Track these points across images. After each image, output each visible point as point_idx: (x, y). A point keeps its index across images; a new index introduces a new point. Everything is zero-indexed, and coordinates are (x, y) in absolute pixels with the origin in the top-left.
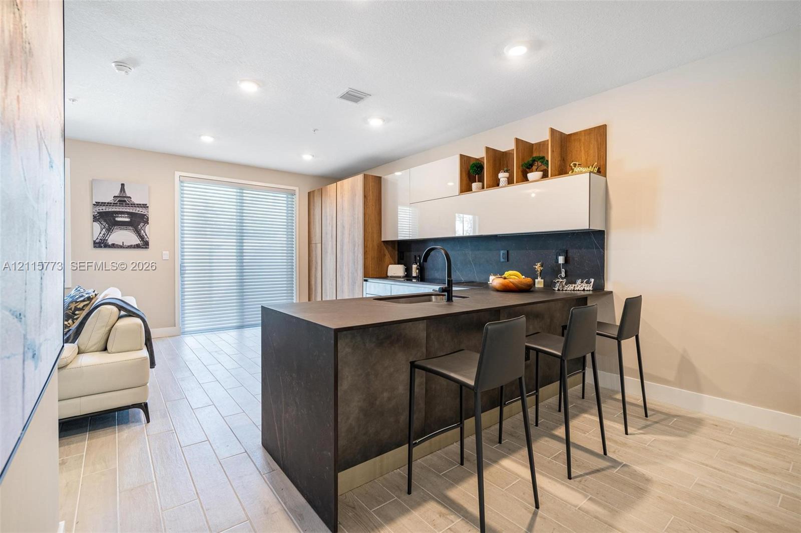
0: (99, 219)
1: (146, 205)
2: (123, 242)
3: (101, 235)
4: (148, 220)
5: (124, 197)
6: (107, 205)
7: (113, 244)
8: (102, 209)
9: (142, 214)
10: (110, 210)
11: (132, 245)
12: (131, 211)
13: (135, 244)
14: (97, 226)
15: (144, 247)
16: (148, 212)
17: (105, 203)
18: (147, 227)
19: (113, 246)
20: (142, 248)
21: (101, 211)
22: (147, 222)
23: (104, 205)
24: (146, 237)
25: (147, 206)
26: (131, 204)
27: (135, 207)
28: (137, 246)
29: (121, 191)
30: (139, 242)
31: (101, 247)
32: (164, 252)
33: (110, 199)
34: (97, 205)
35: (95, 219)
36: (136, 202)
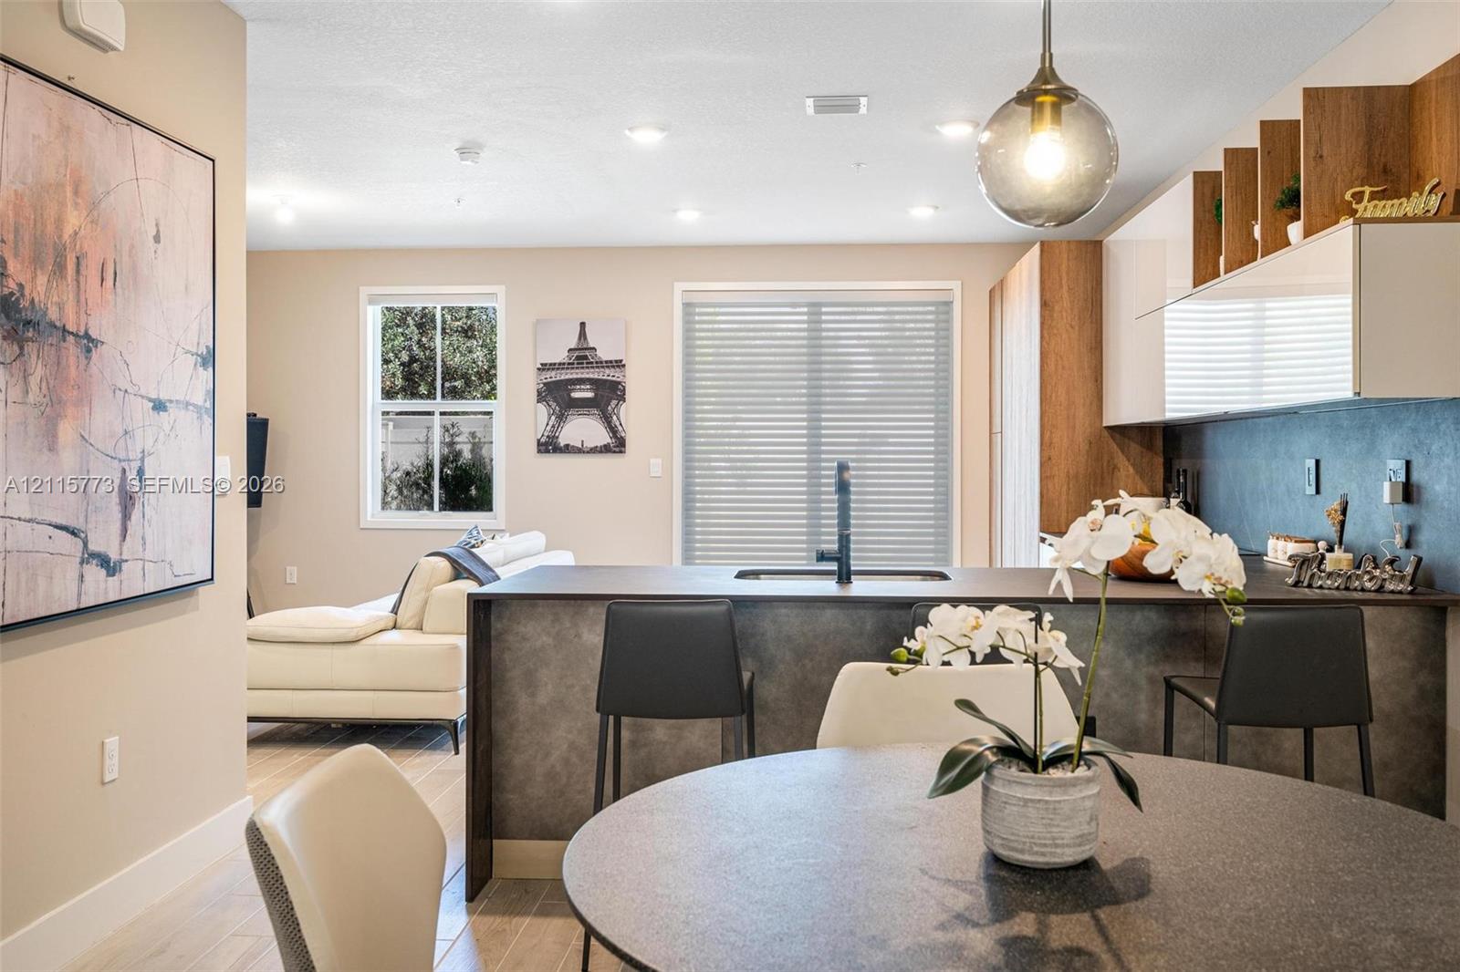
0: (546, 395)
1: (621, 361)
2: (583, 441)
3: (549, 428)
4: (624, 394)
5: (586, 349)
6: (558, 369)
7: (567, 446)
8: (551, 378)
9: (612, 381)
10: (563, 378)
11: (597, 447)
12: (596, 377)
13: (602, 444)
14: (542, 409)
15: (617, 449)
16: (624, 376)
17: (555, 364)
18: (623, 407)
19: (568, 449)
20: (615, 452)
21: (549, 380)
22: (622, 398)
23: (553, 369)
24: (620, 428)
25: (623, 363)
26: (597, 363)
27: (603, 367)
28: (606, 449)
29: (580, 338)
30: (610, 441)
31: (549, 452)
32: (652, 461)
33: (561, 356)
34: (544, 370)
35: (541, 398)
36: (604, 359)
